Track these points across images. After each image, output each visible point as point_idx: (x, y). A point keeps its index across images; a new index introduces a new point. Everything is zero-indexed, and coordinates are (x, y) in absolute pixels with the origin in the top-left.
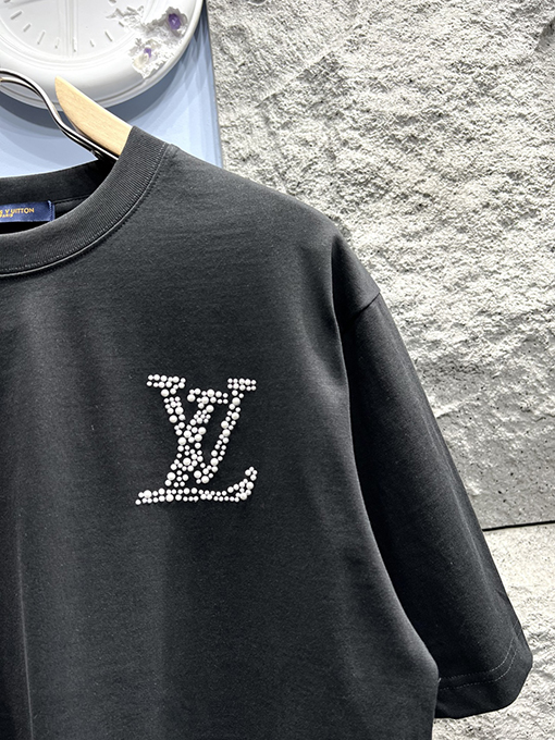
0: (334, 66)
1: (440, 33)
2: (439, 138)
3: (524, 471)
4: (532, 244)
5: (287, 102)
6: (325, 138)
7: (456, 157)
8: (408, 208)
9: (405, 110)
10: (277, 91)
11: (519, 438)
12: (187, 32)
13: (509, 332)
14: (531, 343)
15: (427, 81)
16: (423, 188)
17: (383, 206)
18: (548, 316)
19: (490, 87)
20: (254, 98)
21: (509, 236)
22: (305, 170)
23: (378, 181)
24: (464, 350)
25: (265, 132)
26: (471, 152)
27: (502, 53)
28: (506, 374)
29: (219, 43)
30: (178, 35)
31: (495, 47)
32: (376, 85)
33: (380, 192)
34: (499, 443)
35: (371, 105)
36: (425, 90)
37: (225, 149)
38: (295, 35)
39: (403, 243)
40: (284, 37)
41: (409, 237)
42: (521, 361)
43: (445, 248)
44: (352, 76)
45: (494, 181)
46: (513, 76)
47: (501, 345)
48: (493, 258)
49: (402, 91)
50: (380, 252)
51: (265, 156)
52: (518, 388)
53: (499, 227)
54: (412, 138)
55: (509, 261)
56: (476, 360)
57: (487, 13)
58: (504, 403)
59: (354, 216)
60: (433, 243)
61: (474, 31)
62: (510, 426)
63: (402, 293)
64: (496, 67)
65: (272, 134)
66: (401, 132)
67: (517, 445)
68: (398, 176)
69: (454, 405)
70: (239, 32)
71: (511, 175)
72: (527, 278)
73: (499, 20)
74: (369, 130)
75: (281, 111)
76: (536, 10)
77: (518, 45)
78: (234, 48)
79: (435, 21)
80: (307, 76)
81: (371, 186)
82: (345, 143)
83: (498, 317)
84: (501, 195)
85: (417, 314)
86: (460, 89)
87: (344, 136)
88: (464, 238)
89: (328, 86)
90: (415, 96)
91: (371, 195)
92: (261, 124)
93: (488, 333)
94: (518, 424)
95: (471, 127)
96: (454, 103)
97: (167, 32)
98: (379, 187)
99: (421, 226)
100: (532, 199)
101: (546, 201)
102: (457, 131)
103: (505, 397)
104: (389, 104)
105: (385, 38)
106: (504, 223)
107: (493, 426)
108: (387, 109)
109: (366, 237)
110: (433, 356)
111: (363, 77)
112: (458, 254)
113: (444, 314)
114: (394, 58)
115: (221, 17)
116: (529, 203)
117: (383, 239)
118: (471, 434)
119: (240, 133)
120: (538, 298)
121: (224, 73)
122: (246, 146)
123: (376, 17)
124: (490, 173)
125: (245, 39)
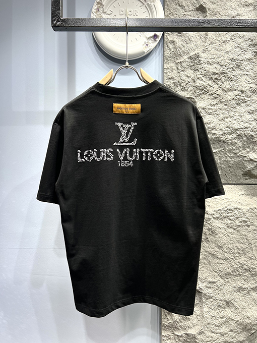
0: (198, 57)
1: (228, 50)
2: (224, 79)
3: (233, 170)
4: (244, 110)
5: (184, 64)
6: (193, 76)
7: (227, 85)
8: (213, 98)
9: (215, 71)
10: (181, 61)
11: (232, 161)
12: (158, 40)
13: (234, 133)
14: (239, 136)
15: (222, 63)
16: (217, 93)
17: (206, 97)
18: (245, 130)
19: (240, 66)
20: (175, 61)
21: (238, 108)
22: (186, 84)
23: (205, 90)
24: (221, 136)
25: (177, 72)
26: (231, 84)
27: (246, 56)
28: (231, 144)
29: (167, 44)
30: (156, 41)
31: (243, 55)
32: (208, 63)
33: (206, 93)
34: (227, 161)
35: (207, 69)
36: (222, 66)
37: (165, 74)
38: (189, 45)
39: (210, 107)
40: (185, 46)
41: (212, 105)
42: (236, 141)
43: (221, 109)
44: (203, 60)
45: (236, 92)
46: (247, 63)
47: (231, 136)
48: (233, 113)
49: (215, 65)
50: (203, 109)
51: (176, 78)
52: (234, 148)
53: (236, 105)
54: (216, 79)
55: (237, 114)
56: (224, 139)
57: (242, 44)
58: (230, 151)
59: (198, 98)
60: (218, 108)
61: (238, 50)
62: (231, 157)
63: (208, 120)
64: (242, 60)
65: (179, 72)
66: (214, 77)
67: (232, 162)
68: (211, 89)
69: (217, 150)
70: (173, 42)
71: (241, 91)
72: (241, 119)
73: (245, 46)
74: (205, 75)
75: (182, 66)
77: (249, 55)
78: (171, 46)
79: (228, 45)
80: (190, 58)
81: (204, 91)
82: (198, 78)
83: (231, 129)
84: (238, 96)
85: (211, 126)
86: (231, 66)
87: (198, 76)
88: (226, 107)
89: (196, 61)
90: (219, 67)
91: (203, 93)
92: (176, 69)
93: (228, 132)
95: (233, 77)
96: (229, 70)
97: (153, 40)
98: (206, 91)
99: (215, 103)
100: (246, 98)
101: (249, 99)
102: (229, 78)
103: (230, 149)
104: (211, 69)
105: (213, 50)
106: (237, 104)
107: (226, 157)
108: (211, 70)
109: (200, 104)
110: (213, 137)
111: (206, 61)
112: (224, 111)
113: (218, 126)
114: (215, 56)
115: (168, 37)
116: (244, 99)
117: (205, 105)
118: (220, 158)
119: (170, 71)
120: (243, 125)
121: (167, 53)
122: (171, 75)
123: (212, 43)
124: (236, 90)
125: (174, 44)
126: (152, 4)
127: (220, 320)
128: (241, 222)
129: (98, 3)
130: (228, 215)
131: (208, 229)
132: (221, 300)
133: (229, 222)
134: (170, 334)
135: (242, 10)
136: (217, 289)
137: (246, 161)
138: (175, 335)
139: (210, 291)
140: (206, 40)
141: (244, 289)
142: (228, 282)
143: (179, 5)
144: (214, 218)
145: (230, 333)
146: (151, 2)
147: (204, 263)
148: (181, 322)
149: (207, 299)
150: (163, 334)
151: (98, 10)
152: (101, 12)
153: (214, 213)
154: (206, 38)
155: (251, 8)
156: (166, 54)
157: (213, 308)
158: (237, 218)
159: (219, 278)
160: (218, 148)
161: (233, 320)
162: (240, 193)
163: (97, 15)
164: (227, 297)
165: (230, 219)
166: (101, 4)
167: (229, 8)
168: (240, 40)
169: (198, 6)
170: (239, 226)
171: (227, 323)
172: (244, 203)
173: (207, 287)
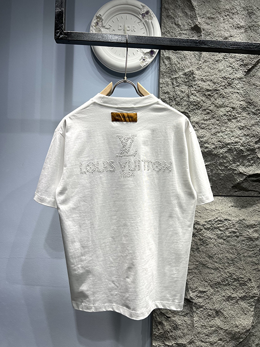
0: (193, 74)
1: (221, 68)
2: (216, 96)
3: (223, 182)
4: (235, 126)
5: (179, 80)
6: (187, 91)
7: (220, 101)
8: (205, 113)
9: (208, 88)
10: (176, 77)
11: (223, 173)
12: (154, 56)
13: (225, 147)
14: (230, 150)
15: (215, 81)
16: (210, 108)
17: (199, 112)
18: (235, 144)
19: (231, 84)
20: (170, 77)
21: (229, 123)
22: (181, 99)
23: (199, 105)
24: (213, 150)
25: (171, 87)
26: (223, 101)
27: (236, 75)
28: (222, 157)
29: (163, 60)
31: (234, 74)
32: (202, 80)
33: (199, 108)
34: (218, 174)
35: (201, 85)
36: (214, 83)
37: (160, 89)
38: (184, 62)
39: (203, 122)
40: (181, 63)
41: (205, 120)
42: (227, 155)
43: (213, 124)
44: (197, 77)
45: (228, 109)
46: (237, 82)
47: (222, 150)
48: (224, 128)
49: (209, 82)
50: (197, 123)
51: (171, 93)
52: (225, 161)
54: (209, 95)
55: (228, 129)
56: (216, 153)
57: (234, 64)
58: (221, 164)
59: (192, 113)
60: (210, 122)
61: (229, 69)
63: (201, 134)
64: (233, 79)
65: (174, 87)
66: (207, 93)
67: (222, 175)
68: (204, 104)
69: (209, 163)
70: (169, 58)
71: (232, 108)
72: (232, 134)
73: (237, 66)
74: (199, 92)
75: (177, 82)
76: (247, 65)
77: (240, 74)
78: (167, 62)
79: (220, 64)
80: (185, 74)
81: (197, 106)
82: (192, 94)
83: (223, 143)
84: (229, 113)
86: (223, 84)
87: (193, 92)
88: (218, 122)
89: (190, 78)
90: (212, 84)
91: (197, 108)
92: (171, 84)
93: (220, 146)
94: (223, 170)
95: (224, 94)
96: (221, 87)
97: (150, 55)
99: (208, 118)
101: (240, 116)
102: (221, 95)
103: (222, 163)
104: (205, 85)
105: (206, 68)
106: (228, 120)
107: (217, 169)
108: (204, 87)
109: (194, 119)
110: (205, 150)
111: (199, 78)
112: (216, 126)
113: (210, 140)
114: (208, 74)
115: (164, 53)
116: (235, 115)
117: (198, 120)
118: (212, 171)
119: (165, 85)
120: (233, 140)
121: (163, 68)
122: (166, 89)
123: (205, 61)
124: (227, 107)
125: (170, 61)
126: (150, 21)
127: (209, 329)
128: (231, 233)
129: (98, 17)
130: (218, 225)
131: (199, 240)
132: (211, 309)
133: (220, 232)
134: (161, 344)
135: (234, 32)
136: (207, 299)
137: (235, 174)
138: (166, 345)
139: (200, 300)
140: (200, 58)
141: (233, 298)
142: (218, 291)
143: (176, 24)
144: (205, 228)
145: (219, 342)
146: (149, 19)
147: (195, 273)
148: (172, 332)
149: (198, 308)
150: (153, 344)
151: (97, 23)
152: (100, 26)
153: (206, 223)
154: (200, 57)
155: (243, 30)
156: (162, 70)
157: (203, 317)
158: (227, 229)
159: (209, 287)
160: (210, 161)
161: (222, 329)
162: (230, 205)
163: (96, 28)
164: (217, 306)
165: (221, 230)
166: (101, 19)
167: (222, 29)
168: (232, 60)
169: (193, 26)
170: (229, 237)
171: (216, 332)
172: (233, 215)
173: (197, 296)
